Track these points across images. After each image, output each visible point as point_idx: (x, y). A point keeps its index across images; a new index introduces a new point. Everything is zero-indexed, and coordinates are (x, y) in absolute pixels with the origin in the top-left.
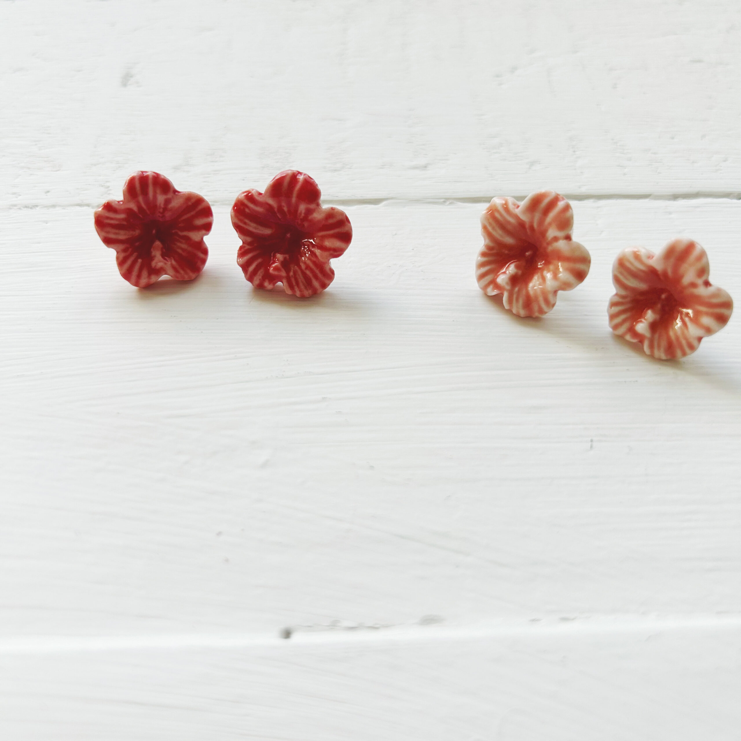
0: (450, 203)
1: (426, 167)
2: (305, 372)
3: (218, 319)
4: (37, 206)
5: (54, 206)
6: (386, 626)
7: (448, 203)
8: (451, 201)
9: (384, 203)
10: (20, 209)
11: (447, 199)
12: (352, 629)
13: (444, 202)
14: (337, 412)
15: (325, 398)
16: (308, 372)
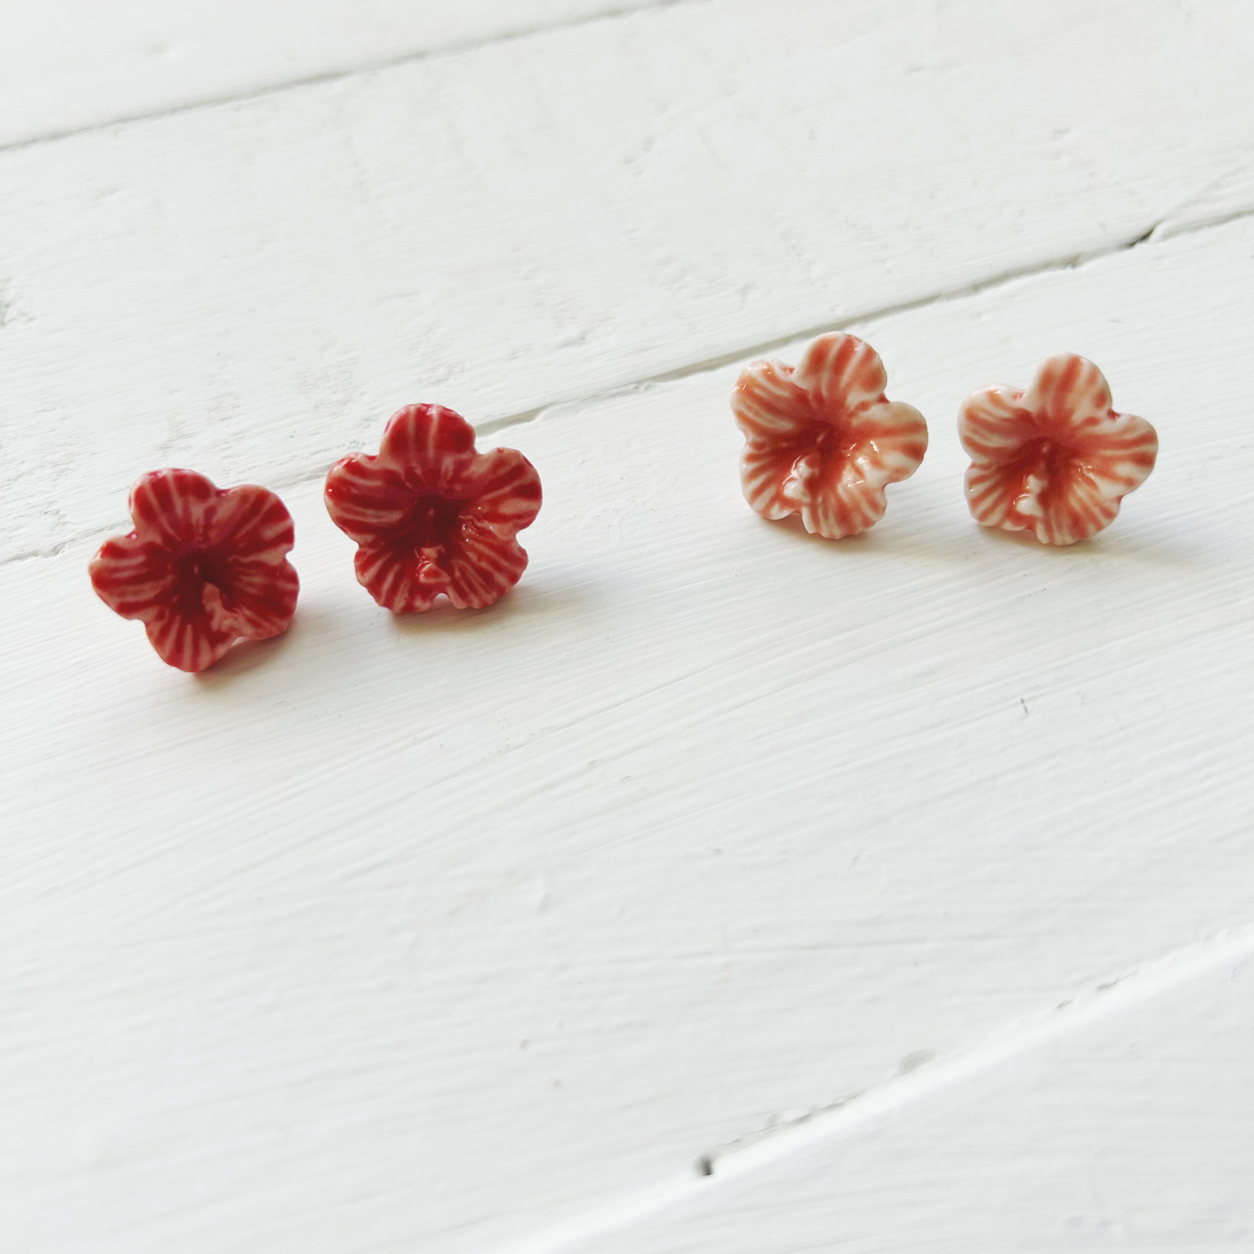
0: (647, 388)
1: (582, 339)
2: (542, 729)
3: (356, 685)
6: (853, 1097)
7: (642, 388)
8: (646, 384)
9: (542, 415)
11: (639, 382)
12: (803, 1119)
13: (636, 388)
14: (621, 779)
15: (592, 762)
16: (545, 728)
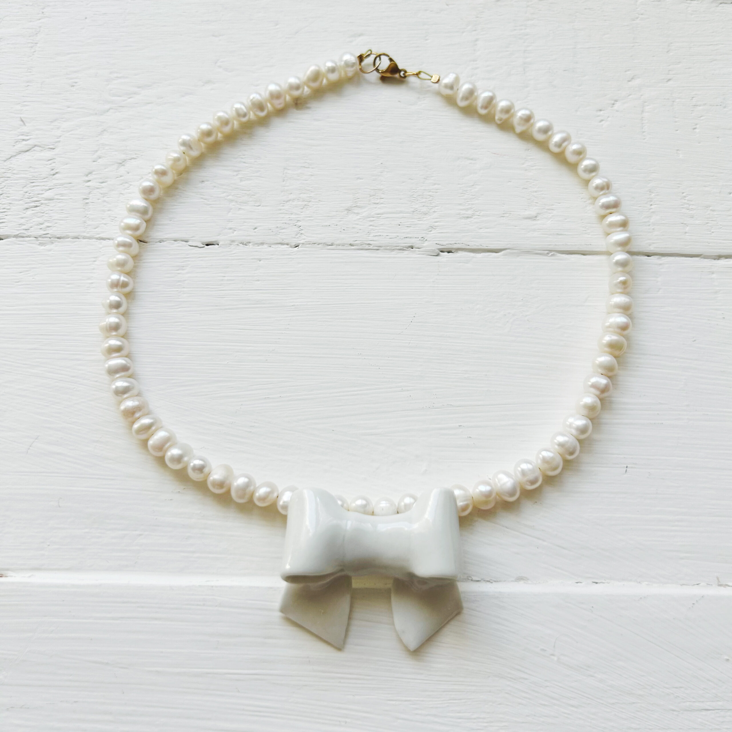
0: (553, 255)
1: (536, 217)
3: (389, 357)
4: (250, 242)
5: (262, 244)
6: (496, 581)
9: (503, 253)
10: (238, 245)
11: (551, 251)
12: (478, 581)
13: (548, 253)
15: (460, 425)
16: (449, 404)
